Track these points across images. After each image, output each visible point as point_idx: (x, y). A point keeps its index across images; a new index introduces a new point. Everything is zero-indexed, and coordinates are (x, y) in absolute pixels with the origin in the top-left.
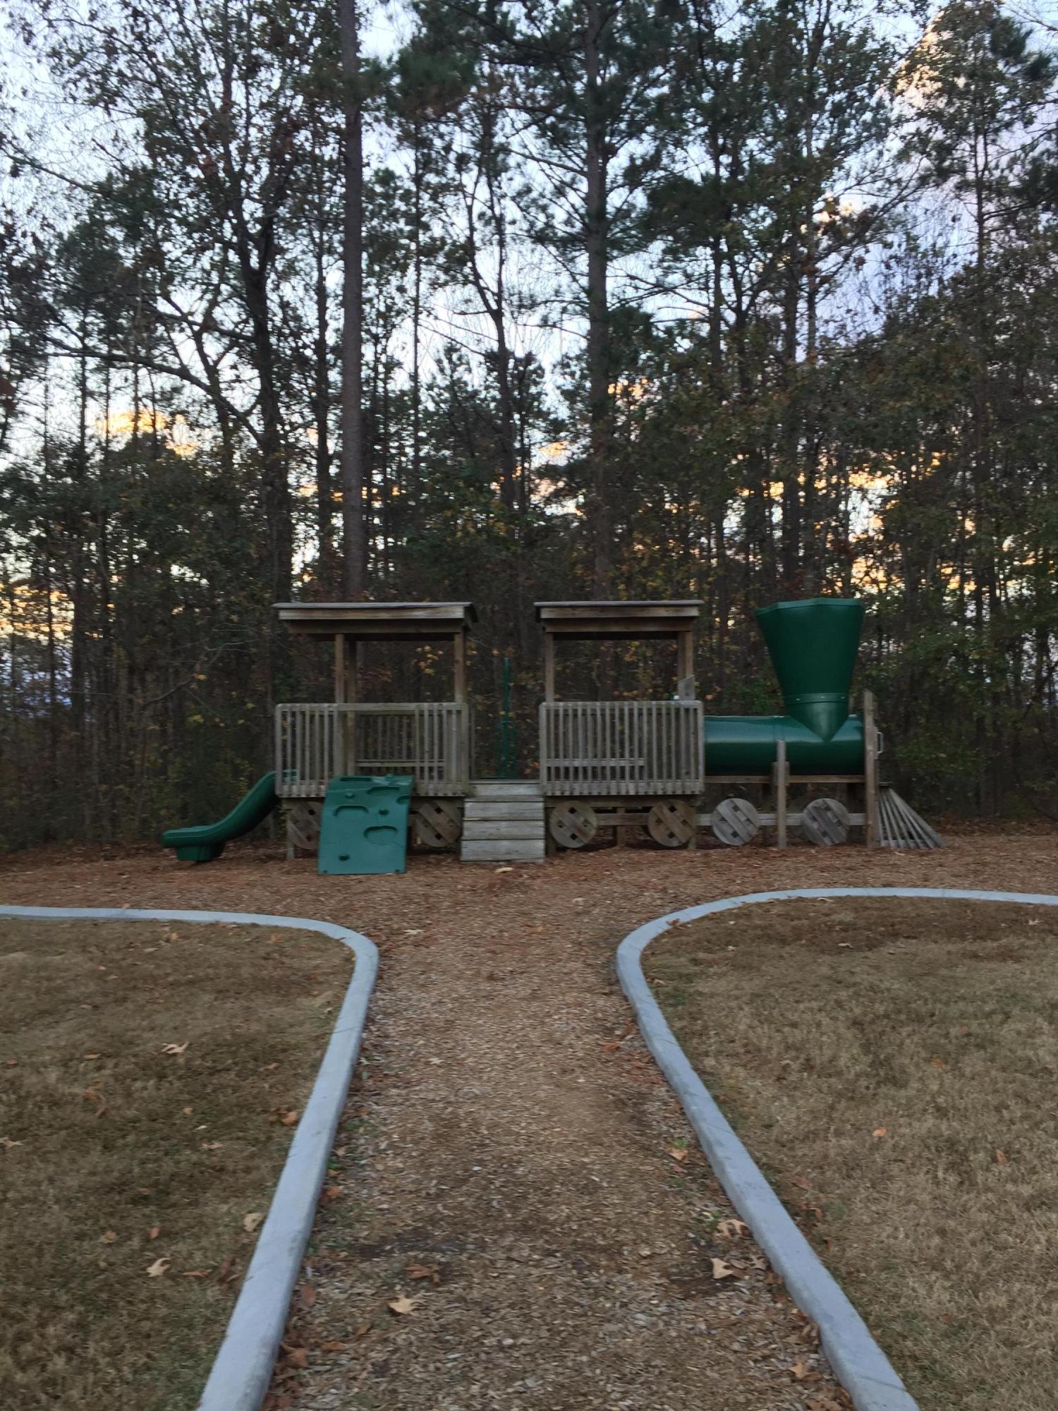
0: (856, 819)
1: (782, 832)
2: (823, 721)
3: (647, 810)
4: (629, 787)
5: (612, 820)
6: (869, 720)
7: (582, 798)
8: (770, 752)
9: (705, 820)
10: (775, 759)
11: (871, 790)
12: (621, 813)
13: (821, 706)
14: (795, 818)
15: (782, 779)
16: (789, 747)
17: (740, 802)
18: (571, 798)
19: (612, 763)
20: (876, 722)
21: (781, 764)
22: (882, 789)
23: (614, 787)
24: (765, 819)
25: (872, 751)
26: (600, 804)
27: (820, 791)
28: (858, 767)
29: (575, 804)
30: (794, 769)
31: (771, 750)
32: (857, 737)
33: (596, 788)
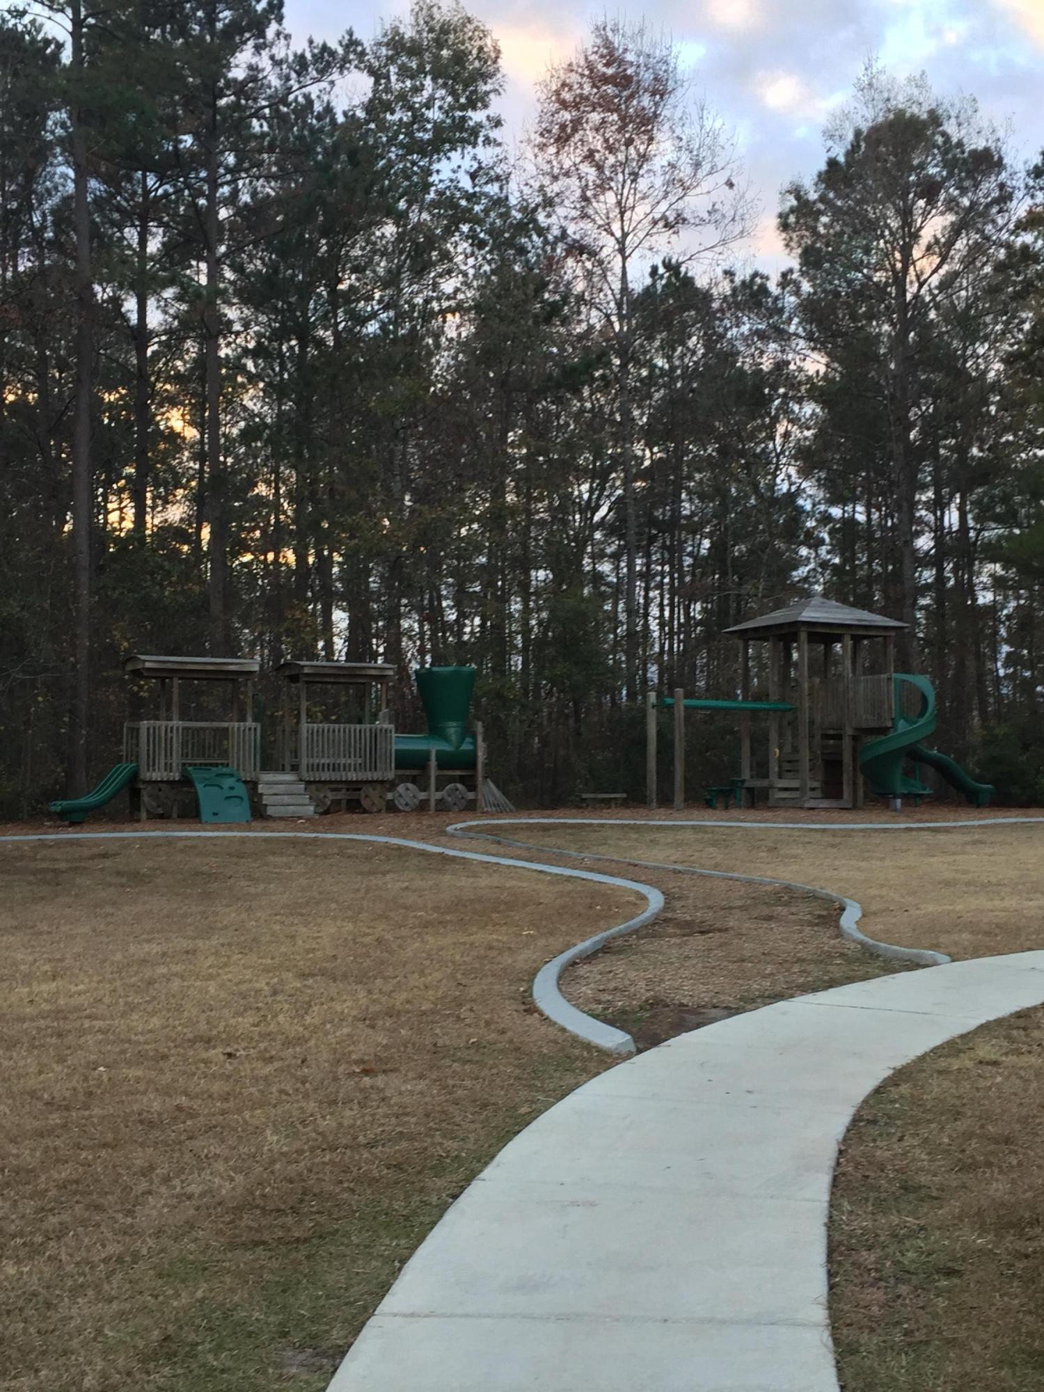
0: (471, 795)
1: (433, 803)
2: (454, 738)
3: (359, 789)
4: (353, 776)
5: (339, 795)
6: (480, 738)
7: (325, 782)
8: (426, 756)
9: (390, 796)
10: (428, 759)
11: (480, 779)
12: (344, 791)
13: (452, 729)
14: (439, 795)
15: (433, 772)
16: (438, 752)
17: (410, 785)
18: (320, 782)
19: (343, 761)
20: (484, 740)
21: (433, 763)
22: (485, 778)
23: (343, 776)
24: (422, 795)
25: (481, 757)
26: (334, 786)
27: (452, 780)
28: (472, 765)
29: (320, 785)
30: (440, 766)
31: (428, 753)
32: (471, 747)
33: (334, 776)
